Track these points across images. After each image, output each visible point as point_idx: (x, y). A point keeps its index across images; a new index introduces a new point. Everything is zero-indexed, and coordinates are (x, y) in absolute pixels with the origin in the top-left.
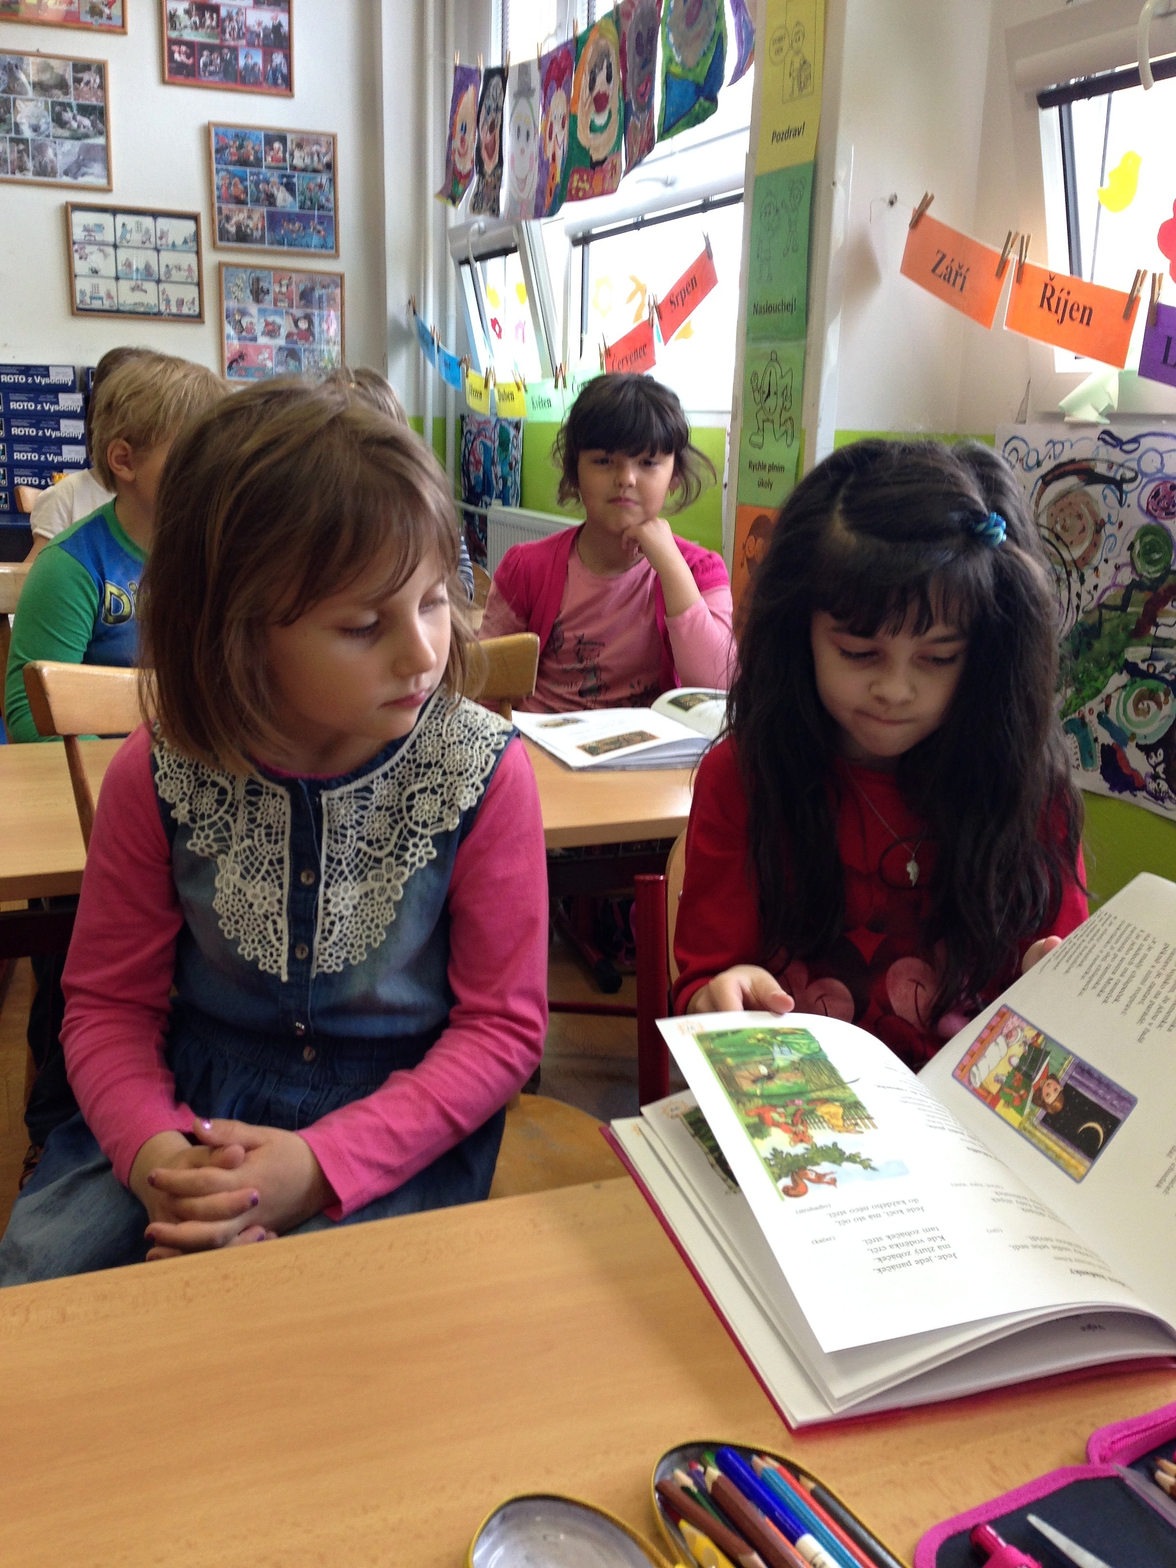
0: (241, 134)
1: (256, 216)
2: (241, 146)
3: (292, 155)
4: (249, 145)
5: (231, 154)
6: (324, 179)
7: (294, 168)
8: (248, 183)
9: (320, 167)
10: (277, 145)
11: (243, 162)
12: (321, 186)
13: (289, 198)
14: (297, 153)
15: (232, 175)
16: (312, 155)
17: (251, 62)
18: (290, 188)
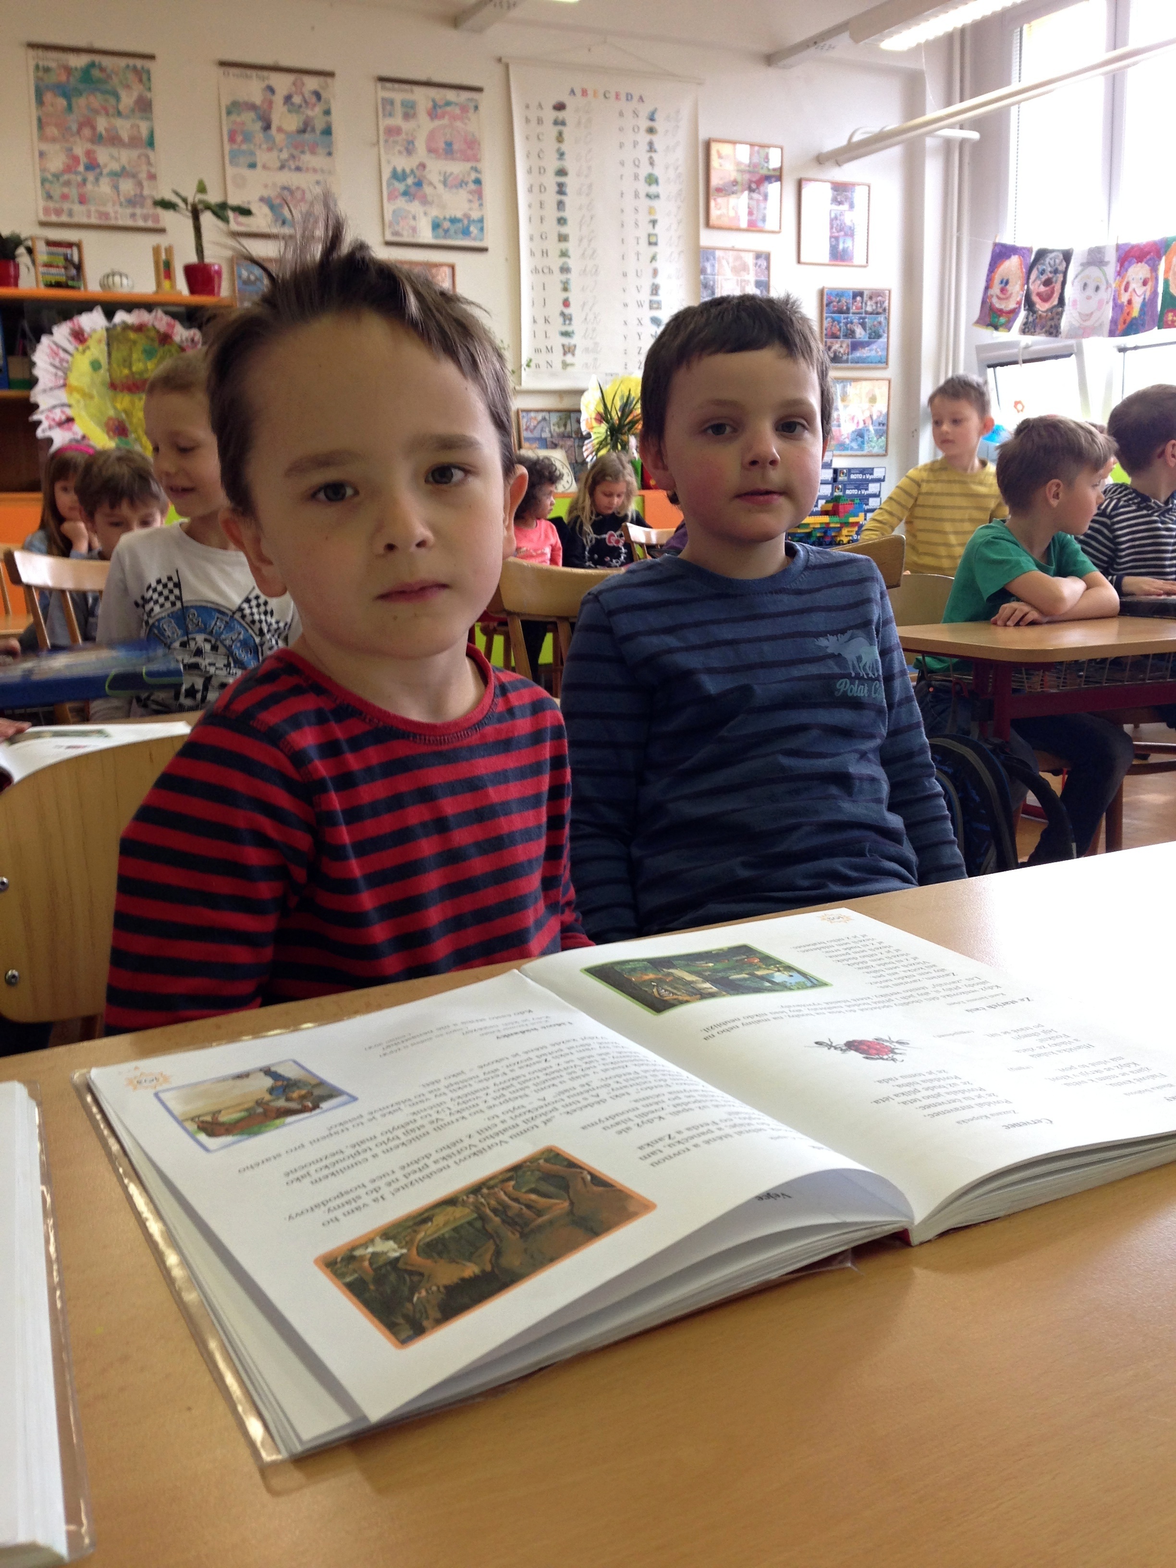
0: (840, 294)
1: (844, 345)
2: (839, 301)
3: (866, 304)
4: (844, 300)
5: (834, 307)
6: (881, 318)
7: (866, 313)
8: (842, 324)
9: (880, 310)
10: (859, 298)
11: (841, 312)
12: (880, 323)
13: (863, 332)
14: (869, 303)
15: (834, 320)
16: (876, 303)
17: (846, 246)
18: (863, 325)
